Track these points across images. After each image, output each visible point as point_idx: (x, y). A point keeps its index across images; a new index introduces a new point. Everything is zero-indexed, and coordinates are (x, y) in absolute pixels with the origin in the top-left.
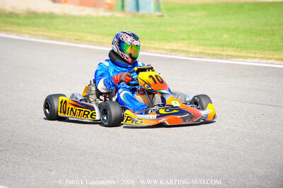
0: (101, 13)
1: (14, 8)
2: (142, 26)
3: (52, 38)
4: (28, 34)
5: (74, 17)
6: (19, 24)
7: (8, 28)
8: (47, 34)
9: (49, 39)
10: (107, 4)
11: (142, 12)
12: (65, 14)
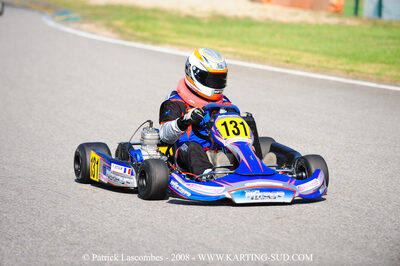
0: (323, 18)
1: (193, 9)
3: (248, 59)
8: (241, 51)
10: (333, 5)
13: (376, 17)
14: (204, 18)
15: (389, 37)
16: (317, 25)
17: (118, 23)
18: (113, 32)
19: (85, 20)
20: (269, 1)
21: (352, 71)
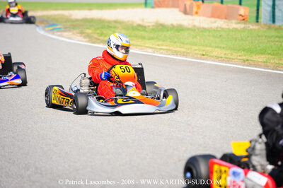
0: (234, 25)
1: (143, 20)
2: (277, 39)
3: (176, 53)
4: (151, 48)
5: (204, 30)
6: (143, 38)
8: (171, 48)
10: (241, 15)
11: (278, 23)
12: (194, 26)
13: (271, 23)
14: (149, 26)
15: (277, 37)
16: (229, 29)
17: (89, 31)
18: (85, 37)
19: (66, 29)
20: (197, 13)
21: (247, 60)
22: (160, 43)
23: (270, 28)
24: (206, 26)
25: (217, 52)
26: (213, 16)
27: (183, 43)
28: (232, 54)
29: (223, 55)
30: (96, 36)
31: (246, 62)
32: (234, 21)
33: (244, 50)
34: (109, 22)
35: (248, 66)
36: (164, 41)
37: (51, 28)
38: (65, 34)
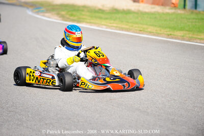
1: (103, 6)
3: (122, 29)
4: (105, 25)
5: (146, 13)
6: (100, 18)
7: (92, 21)
8: (120, 26)
9: (120, 30)
11: (199, 9)
12: (139, 11)
14: (107, 10)
16: (163, 13)
17: (63, 13)
18: (60, 17)
19: (48, 11)
20: (142, 1)
21: (171, 35)
22: (112, 21)
23: (192, 13)
24: (147, 10)
25: (151, 29)
26: (153, 3)
27: (128, 22)
28: (161, 30)
29: (154, 31)
30: (68, 16)
31: (170, 36)
32: (168, 8)
33: (170, 28)
34: (79, 7)
35: (170, 38)
36: (114, 20)
37: (37, 10)
38: (47, 14)
